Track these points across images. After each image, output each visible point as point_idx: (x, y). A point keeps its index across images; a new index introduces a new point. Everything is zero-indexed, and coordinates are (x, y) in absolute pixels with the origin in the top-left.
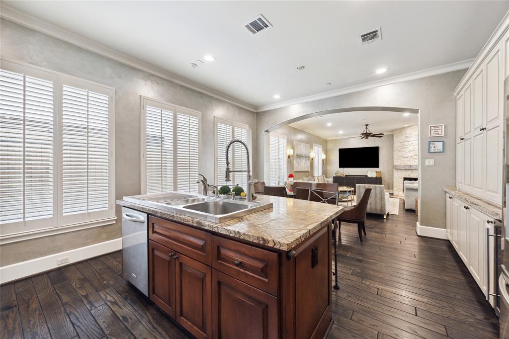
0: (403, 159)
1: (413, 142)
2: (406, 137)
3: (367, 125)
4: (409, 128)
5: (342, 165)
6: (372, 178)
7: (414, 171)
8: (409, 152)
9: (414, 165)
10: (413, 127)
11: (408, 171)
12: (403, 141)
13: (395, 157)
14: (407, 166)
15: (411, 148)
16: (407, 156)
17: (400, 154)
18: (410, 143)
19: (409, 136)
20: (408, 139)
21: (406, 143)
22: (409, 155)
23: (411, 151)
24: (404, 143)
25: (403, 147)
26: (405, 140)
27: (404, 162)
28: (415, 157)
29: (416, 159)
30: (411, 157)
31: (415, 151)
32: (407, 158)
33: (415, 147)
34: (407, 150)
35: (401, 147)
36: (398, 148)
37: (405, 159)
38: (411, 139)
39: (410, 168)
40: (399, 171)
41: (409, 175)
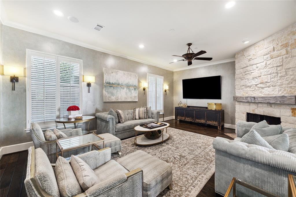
0: (245, 89)
1: (258, 65)
2: (249, 60)
3: (189, 45)
4: (253, 48)
5: (185, 96)
6: (211, 110)
7: (260, 105)
8: (253, 78)
9: (260, 97)
10: (258, 44)
11: (251, 104)
12: (245, 66)
13: (236, 87)
14: (251, 97)
15: (256, 73)
16: (251, 84)
17: (242, 82)
18: (254, 67)
19: (253, 58)
20: (252, 62)
21: (248, 68)
22: (254, 83)
23: (256, 78)
24: (246, 68)
25: (246, 73)
26: (248, 63)
27: (247, 93)
28: (261, 85)
29: (263, 88)
30: (256, 85)
31: (262, 76)
32: (250, 87)
33: (262, 71)
34: (250, 77)
35: (244, 74)
36: (241, 75)
37: (248, 88)
38: (255, 61)
39: (253, 101)
40: (242, 103)
41: (254, 111)
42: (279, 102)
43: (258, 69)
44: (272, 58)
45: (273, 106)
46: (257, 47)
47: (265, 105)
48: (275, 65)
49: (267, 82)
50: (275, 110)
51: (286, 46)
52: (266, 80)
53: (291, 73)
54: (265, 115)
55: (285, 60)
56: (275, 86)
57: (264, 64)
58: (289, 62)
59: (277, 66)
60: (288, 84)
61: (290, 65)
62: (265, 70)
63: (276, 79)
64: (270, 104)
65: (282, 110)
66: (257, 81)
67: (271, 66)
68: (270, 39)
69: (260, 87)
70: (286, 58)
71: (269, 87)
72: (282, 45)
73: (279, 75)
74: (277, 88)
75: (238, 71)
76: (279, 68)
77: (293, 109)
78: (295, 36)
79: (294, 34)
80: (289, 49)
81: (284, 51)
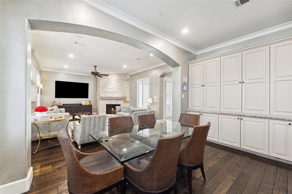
1: (112, 84)
2: (108, 80)
3: (96, 66)
5: (58, 95)
6: (86, 105)
7: (113, 100)
8: (110, 89)
9: (114, 97)
10: (113, 75)
11: (109, 100)
12: (106, 82)
14: (110, 97)
15: (111, 87)
17: (104, 90)
18: (111, 84)
20: (109, 81)
21: (108, 84)
22: (110, 91)
23: (111, 89)
24: (107, 84)
25: (107, 86)
26: (108, 81)
27: (107, 95)
28: (114, 92)
29: (114, 93)
30: (111, 92)
31: (114, 89)
32: (109, 92)
33: (114, 86)
34: (109, 88)
35: (105, 86)
36: (103, 86)
37: (107, 93)
38: (111, 82)
39: (111, 99)
40: (104, 100)
41: (110, 103)
42: (121, 99)
44: (118, 82)
45: (118, 100)
47: (115, 100)
50: (119, 102)
51: (122, 80)
52: (116, 90)
53: (124, 89)
54: (115, 104)
57: (115, 84)
59: (120, 86)
60: (123, 93)
61: (124, 87)
62: (116, 86)
63: (119, 91)
64: (117, 100)
65: (121, 102)
67: (118, 85)
68: (117, 75)
70: (122, 84)
71: (116, 93)
73: (120, 89)
74: (120, 94)
77: (124, 101)
78: (125, 78)
79: (125, 77)
80: (123, 81)
81: (122, 81)
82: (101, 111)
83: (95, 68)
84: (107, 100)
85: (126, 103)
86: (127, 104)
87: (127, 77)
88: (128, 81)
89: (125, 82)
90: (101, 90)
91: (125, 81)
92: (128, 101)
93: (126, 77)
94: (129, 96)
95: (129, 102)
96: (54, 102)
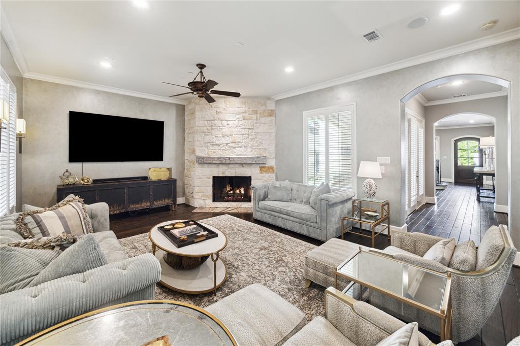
0: (212, 148)
1: (229, 122)
2: (218, 113)
3: (202, 66)
5: (76, 155)
6: (160, 181)
7: (231, 166)
8: (223, 136)
10: (230, 99)
11: (221, 166)
12: (212, 118)
13: (197, 143)
15: (226, 130)
16: (220, 142)
17: (207, 139)
18: (225, 123)
19: (224, 112)
20: (221, 117)
21: (217, 122)
22: (224, 141)
23: (227, 136)
24: (213, 122)
25: (213, 127)
26: (216, 116)
27: (214, 152)
28: (233, 145)
29: (234, 148)
30: (227, 144)
31: (234, 135)
32: (219, 145)
33: (234, 129)
34: (219, 133)
35: (210, 128)
36: (205, 128)
37: (216, 146)
38: (226, 117)
39: (227, 162)
40: (206, 166)
41: (223, 173)
42: (254, 162)
43: (228, 126)
44: (244, 119)
45: (244, 166)
46: (229, 102)
47: (237, 166)
48: (247, 127)
49: (239, 142)
50: (247, 169)
51: (255, 112)
52: (239, 140)
53: (259, 137)
54: (237, 175)
55: (255, 125)
56: (247, 147)
57: (236, 122)
58: (258, 128)
59: (249, 129)
60: (258, 146)
61: (260, 130)
62: (238, 130)
63: (247, 140)
64: (242, 164)
65: (253, 169)
66: (229, 140)
67: (244, 127)
69: (232, 147)
70: (256, 123)
71: (241, 147)
72: (253, 111)
73: (250, 137)
74: (249, 149)
75: (201, 122)
76: (250, 131)
77: (261, 168)
78: (263, 108)
79: (262, 105)
80: (258, 116)
81: (254, 116)
82: (200, 194)
83: (200, 70)
84: (215, 166)
85: (266, 172)
86: (270, 174)
87: (268, 105)
88: (271, 115)
89: (263, 120)
90: (200, 139)
91: (265, 116)
92: (271, 169)
93: (265, 104)
94: (274, 155)
95: (273, 172)
96: (67, 174)
